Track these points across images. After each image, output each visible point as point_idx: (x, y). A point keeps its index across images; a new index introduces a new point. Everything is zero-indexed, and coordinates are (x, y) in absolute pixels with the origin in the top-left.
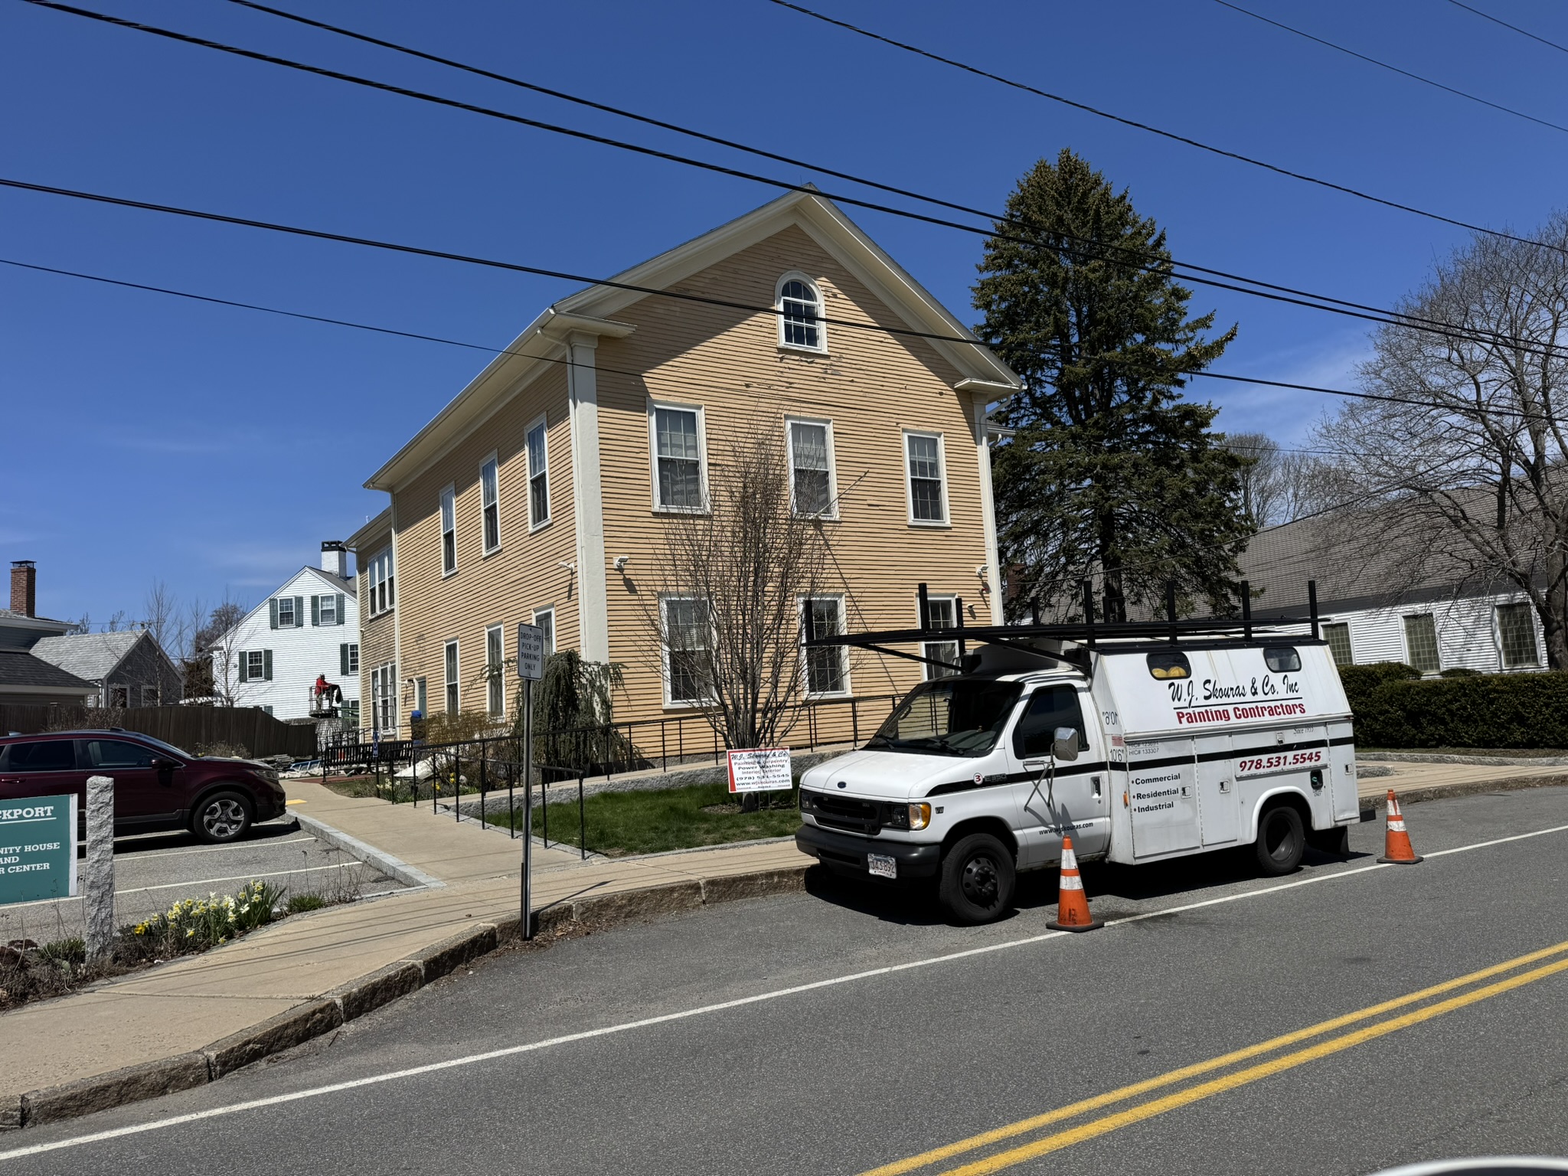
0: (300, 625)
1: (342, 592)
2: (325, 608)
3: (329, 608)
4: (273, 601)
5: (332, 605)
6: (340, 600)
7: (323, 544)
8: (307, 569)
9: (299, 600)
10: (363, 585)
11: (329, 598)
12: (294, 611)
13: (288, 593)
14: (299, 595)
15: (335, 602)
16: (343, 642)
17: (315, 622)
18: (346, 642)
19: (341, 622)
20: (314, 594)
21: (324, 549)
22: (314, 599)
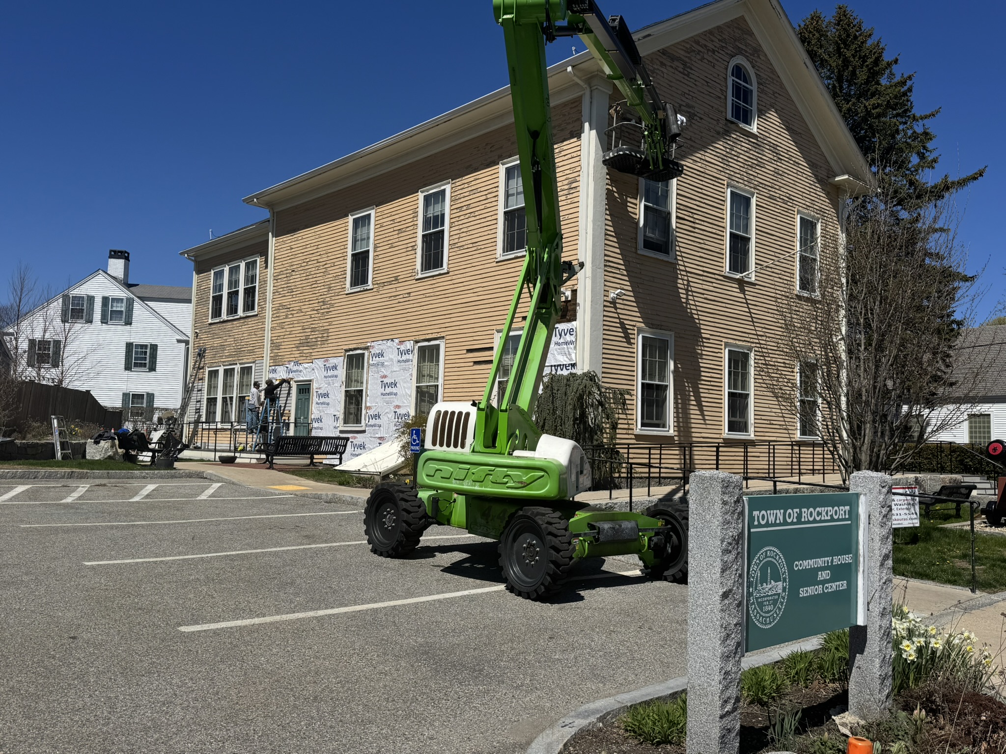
0: (90, 321)
1: (132, 296)
2: (114, 309)
3: (119, 309)
4: (66, 298)
5: (121, 307)
6: (130, 303)
7: (111, 251)
8: (101, 272)
9: (91, 299)
10: (202, 292)
11: (119, 300)
12: (85, 307)
13: (82, 290)
14: (92, 293)
15: (124, 304)
16: (129, 341)
17: (104, 321)
18: (132, 341)
19: (128, 322)
20: (106, 295)
21: (111, 257)
22: (105, 300)
